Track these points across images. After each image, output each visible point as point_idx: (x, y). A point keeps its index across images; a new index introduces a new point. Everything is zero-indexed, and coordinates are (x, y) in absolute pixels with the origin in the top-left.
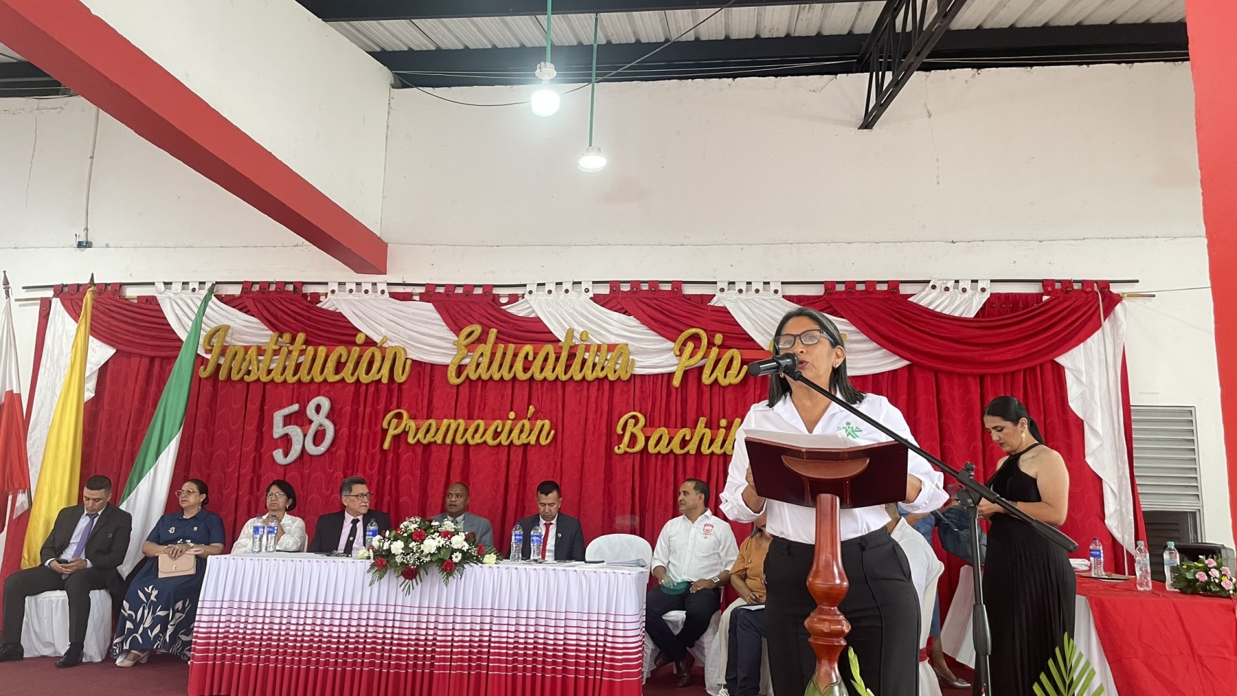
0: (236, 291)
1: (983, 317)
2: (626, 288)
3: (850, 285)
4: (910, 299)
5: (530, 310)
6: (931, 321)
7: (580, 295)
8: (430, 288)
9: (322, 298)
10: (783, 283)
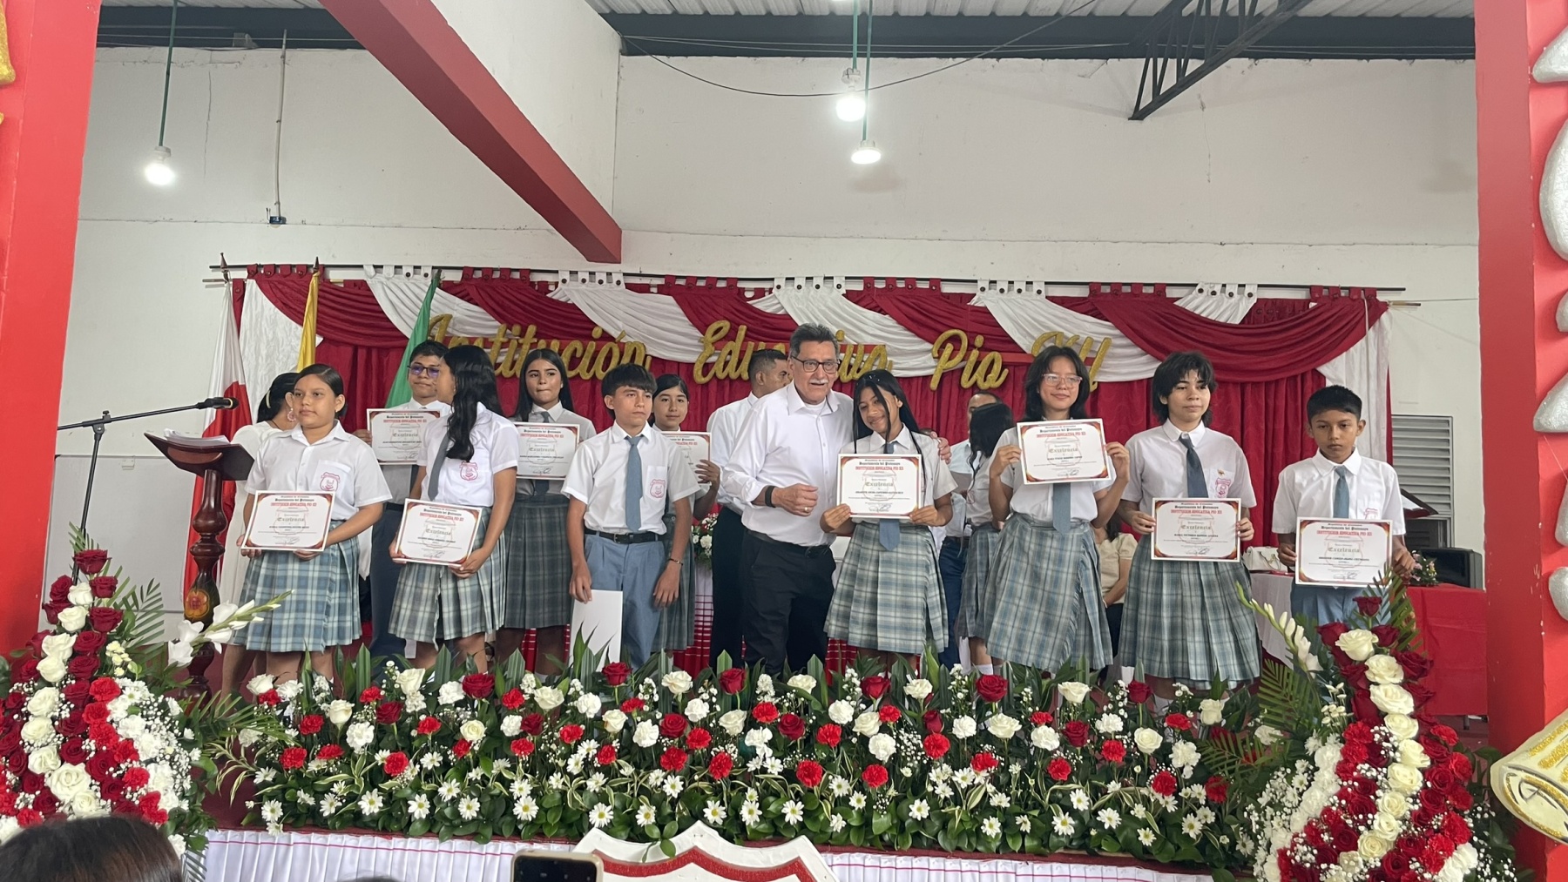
0: (456, 277)
1: (1249, 323)
2: (880, 285)
3: (1116, 287)
4: (1176, 303)
5: (779, 306)
6: (1197, 328)
7: (832, 291)
8: (670, 279)
9: (551, 288)
10: (1046, 283)
